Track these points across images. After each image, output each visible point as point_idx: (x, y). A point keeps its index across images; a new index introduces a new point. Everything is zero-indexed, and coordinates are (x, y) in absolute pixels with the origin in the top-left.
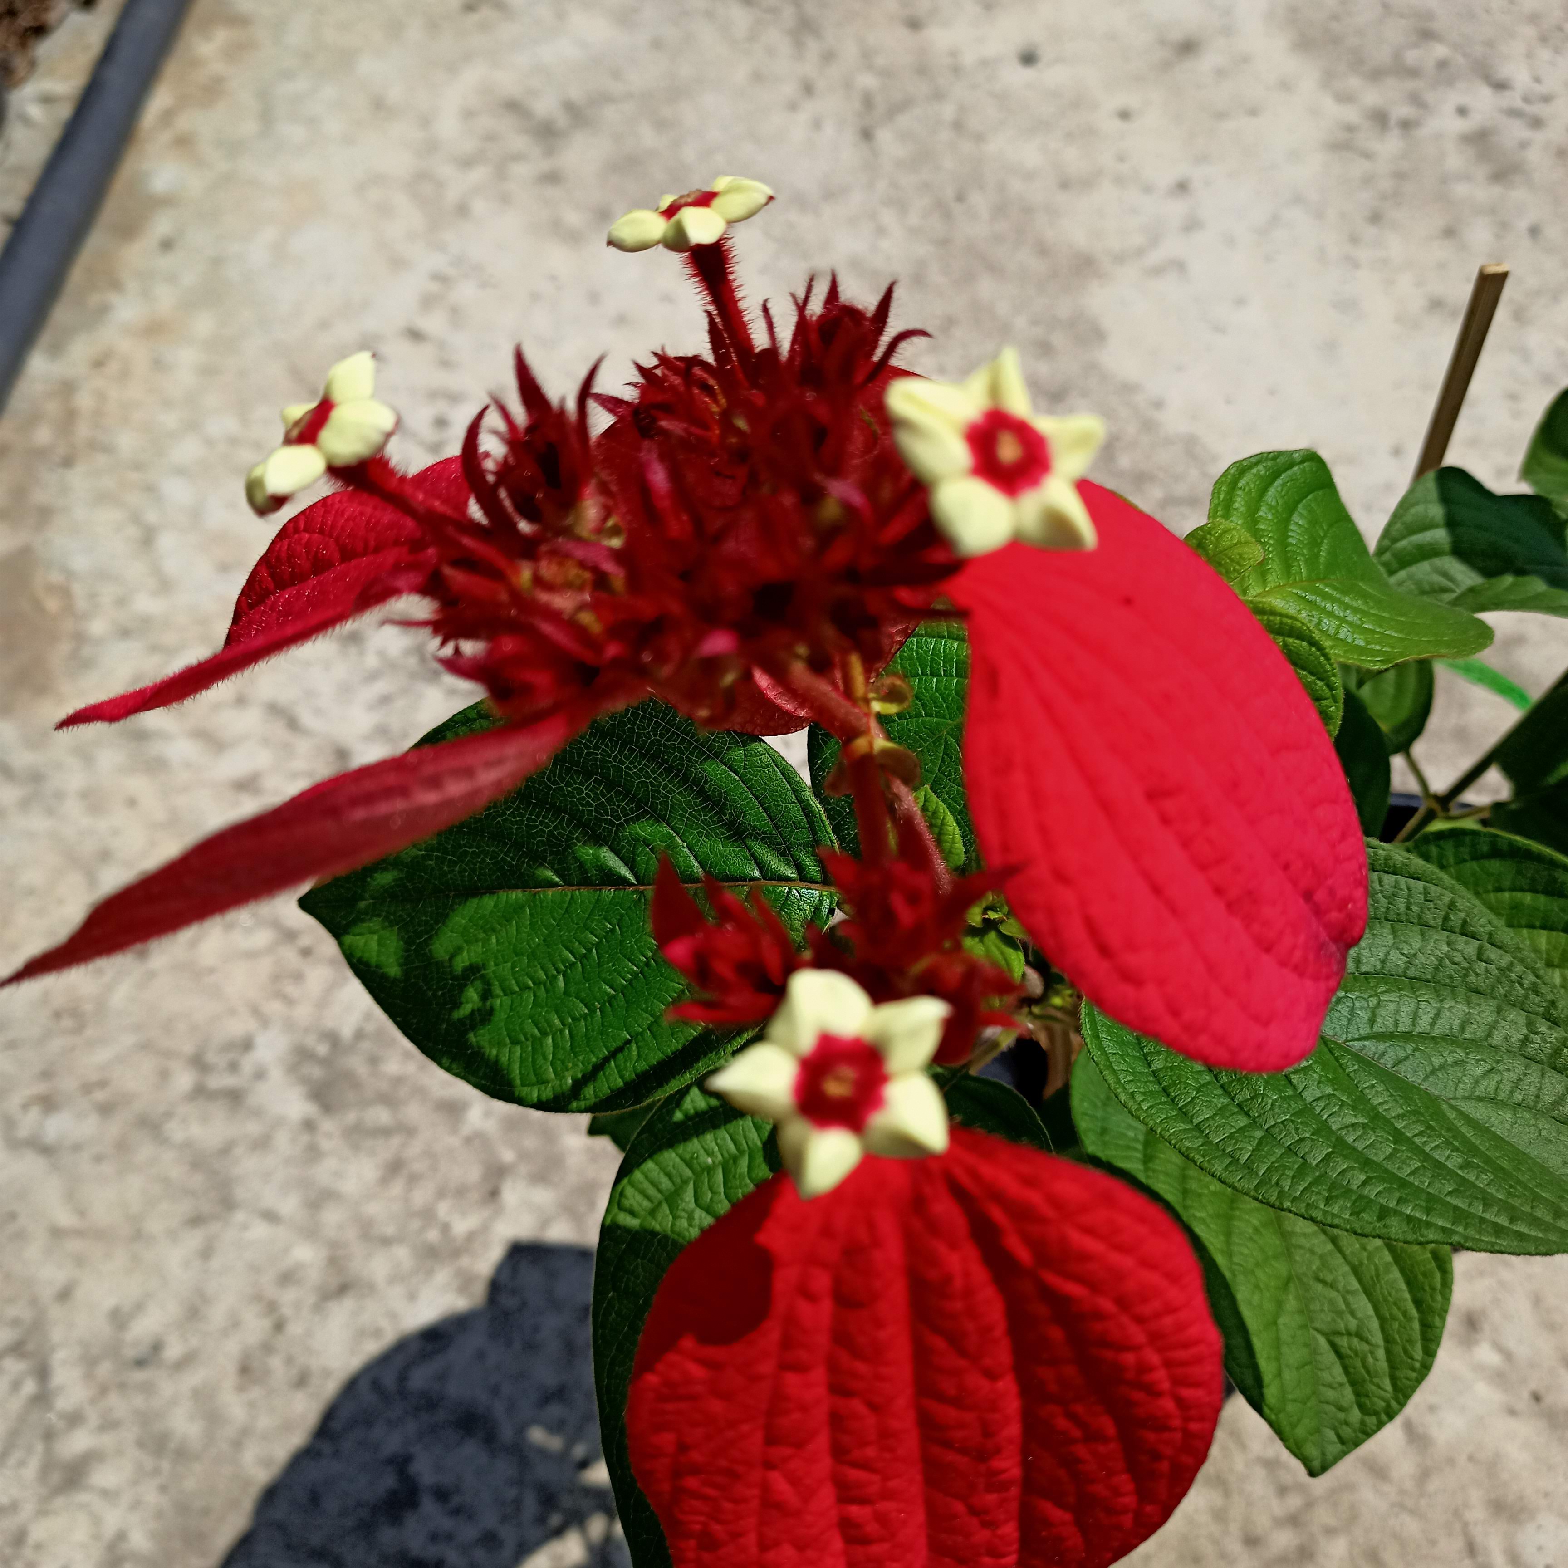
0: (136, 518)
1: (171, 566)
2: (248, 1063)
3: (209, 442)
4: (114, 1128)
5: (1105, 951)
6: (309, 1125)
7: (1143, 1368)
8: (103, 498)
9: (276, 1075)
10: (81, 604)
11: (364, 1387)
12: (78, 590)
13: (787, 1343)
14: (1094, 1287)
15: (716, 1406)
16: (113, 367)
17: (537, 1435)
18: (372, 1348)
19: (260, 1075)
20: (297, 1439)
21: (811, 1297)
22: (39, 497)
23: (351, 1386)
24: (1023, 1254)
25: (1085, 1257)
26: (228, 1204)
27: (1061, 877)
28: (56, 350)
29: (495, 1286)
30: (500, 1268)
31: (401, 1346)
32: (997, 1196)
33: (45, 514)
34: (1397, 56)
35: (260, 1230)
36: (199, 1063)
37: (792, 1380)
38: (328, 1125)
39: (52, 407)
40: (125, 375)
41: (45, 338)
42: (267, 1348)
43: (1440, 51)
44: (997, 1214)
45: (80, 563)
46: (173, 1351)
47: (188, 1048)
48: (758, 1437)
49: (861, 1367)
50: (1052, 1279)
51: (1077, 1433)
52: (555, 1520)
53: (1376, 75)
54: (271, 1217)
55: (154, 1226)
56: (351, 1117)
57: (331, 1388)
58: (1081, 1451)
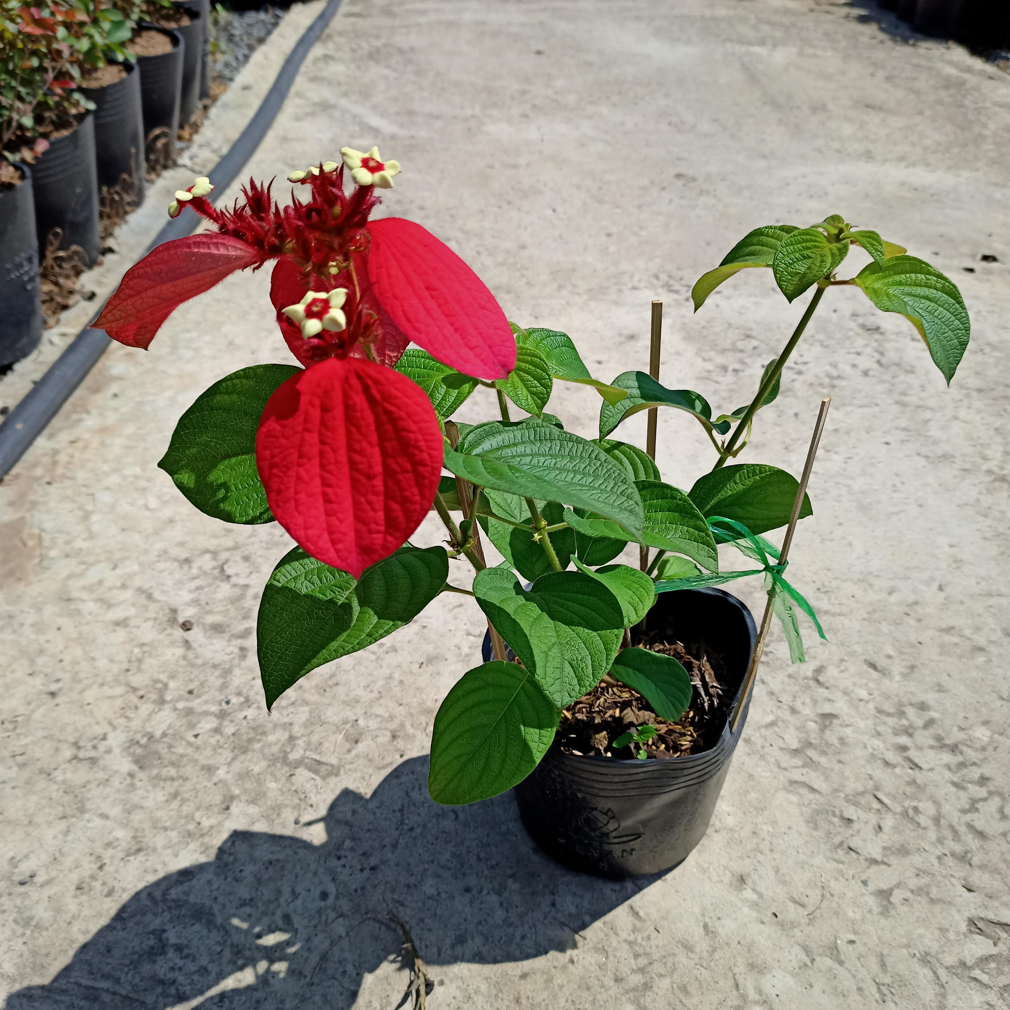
0: (81, 508)
1: (96, 528)
2: (102, 747)
3: (125, 477)
4: (26, 774)
5: (408, 320)
6: (131, 775)
7: (417, 441)
8: (65, 499)
9: (117, 751)
10: (46, 543)
11: (144, 896)
12: (45, 537)
13: (306, 421)
14: (399, 408)
15: (283, 441)
16: (80, 445)
17: (236, 922)
18: (151, 878)
19: (109, 751)
20: (104, 921)
21: (313, 406)
22: (32, 497)
23: (137, 896)
24: (378, 397)
25: (396, 398)
26: (82, 810)
27: (395, 297)
28: (51, 437)
29: (221, 850)
30: (226, 842)
31: (166, 878)
32: (370, 377)
33: (34, 505)
34: (734, 344)
35: (98, 822)
36: (76, 745)
37: (307, 435)
38: (141, 775)
39: (46, 460)
40: (85, 448)
41: (46, 432)
42: (93, 877)
43: (755, 343)
44: (369, 382)
45: (49, 525)
46: (41, 878)
47: (71, 739)
48: (296, 455)
49: (328, 433)
50: (387, 405)
51: (398, 469)
52: (240, 962)
53: (723, 351)
54: (104, 816)
55: (40, 819)
56: (155, 772)
57: (126, 897)
58: (400, 477)
